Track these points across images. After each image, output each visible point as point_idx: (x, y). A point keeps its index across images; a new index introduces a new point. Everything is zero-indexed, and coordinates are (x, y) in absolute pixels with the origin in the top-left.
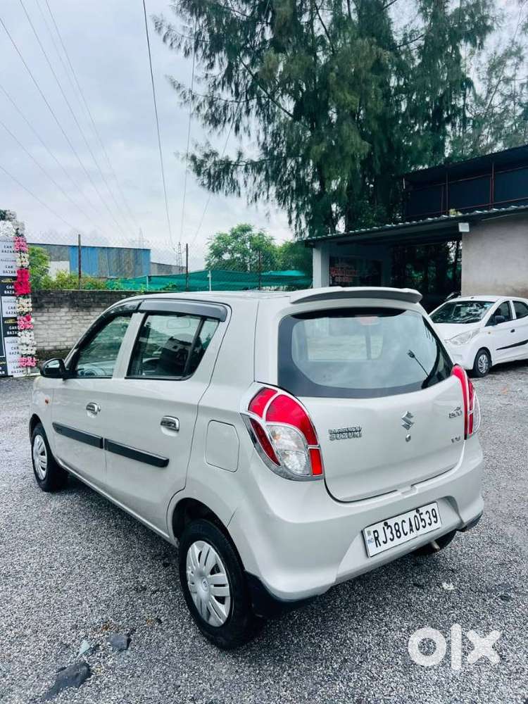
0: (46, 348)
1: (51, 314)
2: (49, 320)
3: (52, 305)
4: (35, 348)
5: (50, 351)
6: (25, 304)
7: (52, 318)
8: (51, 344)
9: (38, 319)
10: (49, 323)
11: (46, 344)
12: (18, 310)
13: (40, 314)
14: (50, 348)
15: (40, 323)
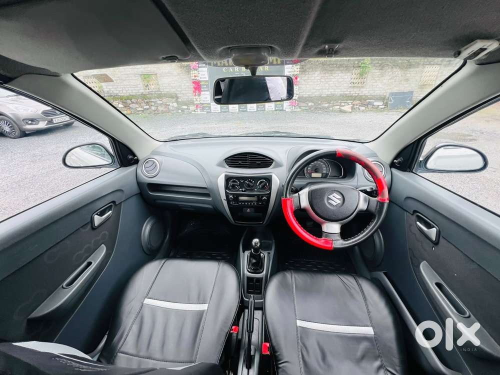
0: (304, 96)
1: (310, 76)
2: (308, 79)
3: (311, 70)
4: (297, 96)
5: (306, 98)
6: (296, 70)
7: (310, 78)
8: (308, 93)
9: (303, 78)
10: (308, 81)
11: (305, 93)
12: (292, 73)
13: (304, 75)
14: (307, 96)
15: (303, 81)
